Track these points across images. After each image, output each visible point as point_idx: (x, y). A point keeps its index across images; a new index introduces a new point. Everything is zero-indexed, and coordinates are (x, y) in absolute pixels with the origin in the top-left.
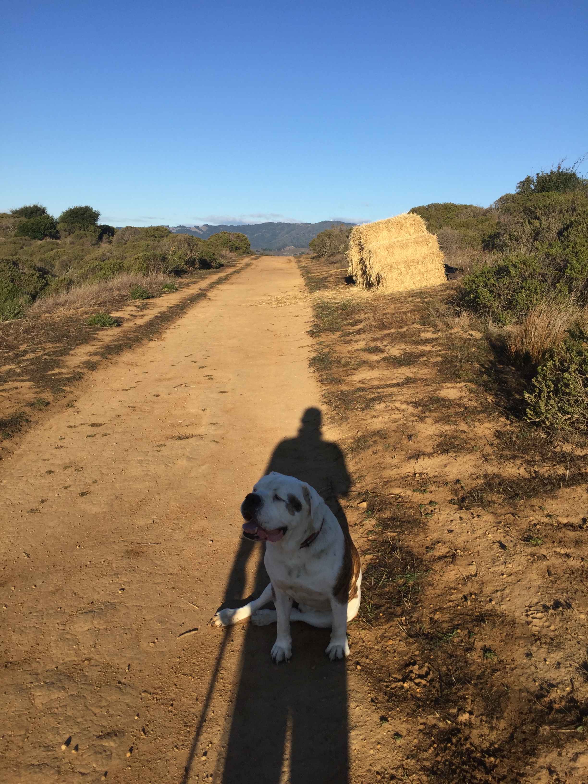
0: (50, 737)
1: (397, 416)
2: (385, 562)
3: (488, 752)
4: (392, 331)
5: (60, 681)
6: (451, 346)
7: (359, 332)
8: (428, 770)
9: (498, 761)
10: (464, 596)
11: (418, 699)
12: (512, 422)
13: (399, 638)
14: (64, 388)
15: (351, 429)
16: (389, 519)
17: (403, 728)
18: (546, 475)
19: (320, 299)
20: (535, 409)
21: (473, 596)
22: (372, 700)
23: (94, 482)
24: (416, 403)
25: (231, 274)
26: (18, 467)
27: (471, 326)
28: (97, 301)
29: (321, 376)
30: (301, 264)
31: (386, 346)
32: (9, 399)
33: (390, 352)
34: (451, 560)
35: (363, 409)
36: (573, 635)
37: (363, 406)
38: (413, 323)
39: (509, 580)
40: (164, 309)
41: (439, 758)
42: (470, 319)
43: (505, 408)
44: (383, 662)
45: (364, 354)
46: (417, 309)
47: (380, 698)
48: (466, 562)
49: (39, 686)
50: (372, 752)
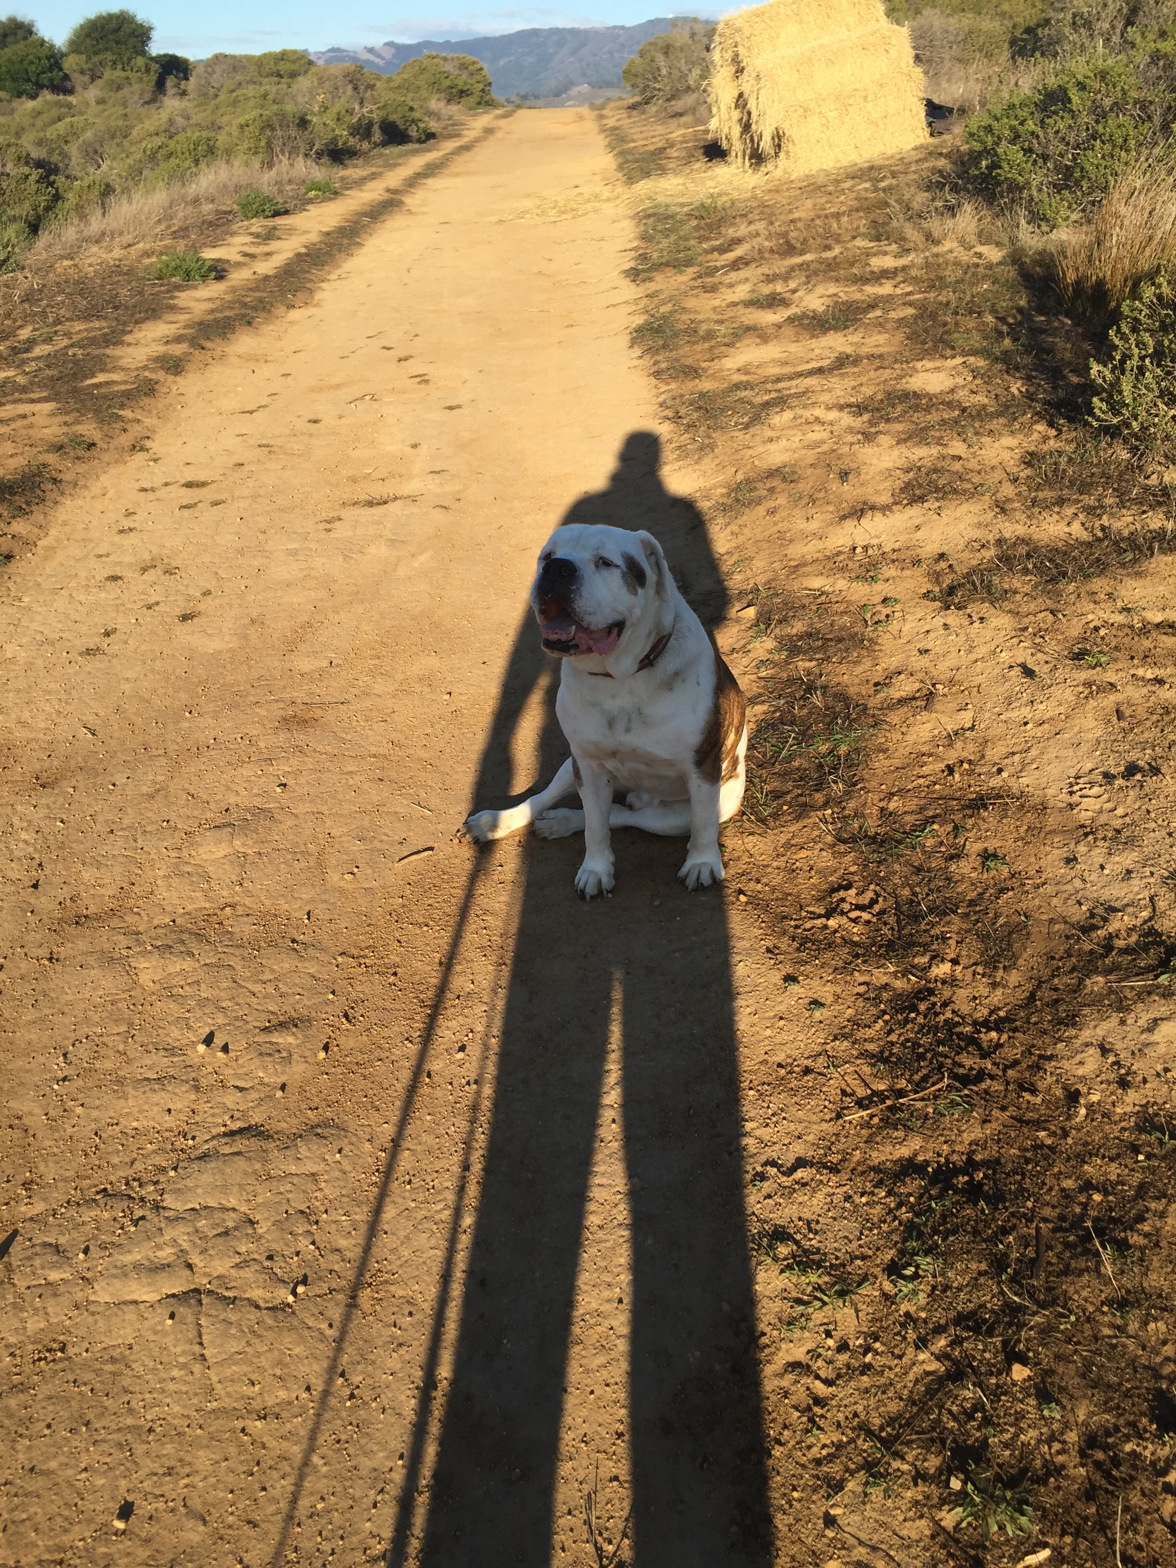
0: (175, 1033)
1: (818, 434)
2: (794, 716)
3: (986, 1024)
4: (808, 257)
5: (183, 942)
6: (937, 283)
7: (736, 265)
8: (873, 1056)
9: (1004, 1037)
10: (948, 766)
11: (856, 944)
12: (1060, 432)
13: (820, 845)
14: (121, 413)
15: (721, 467)
16: (800, 638)
17: (826, 993)
18: (1126, 533)
19: (650, 198)
20: (1111, 396)
21: (966, 766)
22: (769, 950)
23: (204, 594)
24: (858, 406)
25: (452, 153)
26: (48, 571)
27: (980, 235)
28: (168, 227)
29: (656, 363)
30: (605, 122)
31: (794, 291)
32: (12, 440)
33: (804, 304)
34: (923, 703)
35: (747, 426)
36: (1160, 822)
37: (746, 419)
38: (854, 238)
39: (1039, 733)
40: (314, 237)
41: (893, 1038)
42: (980, 220)
43: (1046, 403)
44: (788, 888)
45: (747, 311)
46: (864, 207)
47: (783, 947)
48: (954, 706)
49: (144, 953)
50: (768, 1032)
